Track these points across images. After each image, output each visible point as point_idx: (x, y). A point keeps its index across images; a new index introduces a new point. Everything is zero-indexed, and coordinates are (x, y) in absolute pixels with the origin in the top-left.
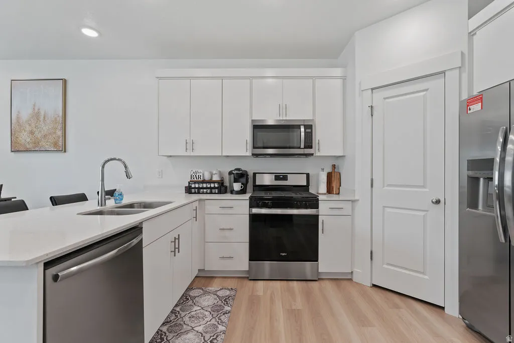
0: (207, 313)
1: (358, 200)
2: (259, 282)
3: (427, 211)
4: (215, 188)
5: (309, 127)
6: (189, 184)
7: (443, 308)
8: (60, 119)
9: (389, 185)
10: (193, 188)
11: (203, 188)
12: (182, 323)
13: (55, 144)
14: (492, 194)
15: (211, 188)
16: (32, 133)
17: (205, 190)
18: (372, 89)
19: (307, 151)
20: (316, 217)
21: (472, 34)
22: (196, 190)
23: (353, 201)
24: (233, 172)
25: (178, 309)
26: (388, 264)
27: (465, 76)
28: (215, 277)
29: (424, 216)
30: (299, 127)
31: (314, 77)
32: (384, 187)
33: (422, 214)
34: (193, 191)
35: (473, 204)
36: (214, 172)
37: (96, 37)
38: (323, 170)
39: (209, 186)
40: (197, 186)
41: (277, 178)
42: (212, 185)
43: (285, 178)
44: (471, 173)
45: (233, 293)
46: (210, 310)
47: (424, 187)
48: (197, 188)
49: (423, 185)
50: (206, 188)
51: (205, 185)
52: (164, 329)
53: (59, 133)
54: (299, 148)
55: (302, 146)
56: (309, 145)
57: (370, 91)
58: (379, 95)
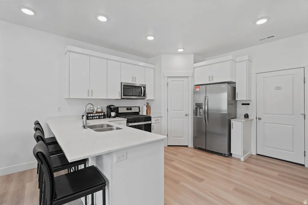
3: (184, 118)
5: (144, 87)
7: (187, 146)
9: (173, 111)
10: (89, 116)
14: (201, 112)
15: (99, 116)
17: (96, 117)
19: (144, 97)
20: (150, 124)
21: (194, 68)
23: (161, 117)
24: (111, 107)
26: (173, 137)
27: (193, 79)
30: (141, 87)
34: (89, 118)
35: (196, 115)
36: (98, 107)
41: (127, 109)
42: (100, 114)
43: (131, 109)
44: (196, 107)
48: (91, 116)
49: (183, 110)
51: (96, 115)
54: (141, 96)
55: (142, 96)
56: (144, 95)
57: (167, 78)
58: (170, 79)
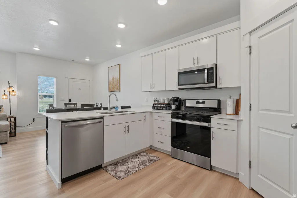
0: (138, 162)
1: (242, 120)
2: (175, 159)
3: (293, 135)
4: (164, 107)
5: (211, 69)
6: (153, 104)
8: (118, 80)
9: (262, 110)
11: (159, 107)
12: (127, 162)
13: (117, 89)
15: (162, 107)
16: (113, 85)
18: (250, 33)
19: (211, 84)
22: (161, 108)
23: (238, 121)
24: (172, 99)
25: (131, 157)
26: (262, 175)
28: (158, 151)
29: (289, 139)
30: (204, 70)
31: (217, 34)
32: (258, 111)
33: (288, 137)
34: (155, 108)
36: (165, 99)
37: (120, 47)
38: (231, 97)
39: (161, 106)
40: (156, 106)
41: (198, 103)
42: (163, 106)
45: (157, 159)
46: (140, 162)
47: (289, 112)
49: (288, 110)
50: (160, 107)
51: (160, 106)
52: (120, 161)
53: (118, 84)
55: (206, 82)
56: (211, 81)
57: (248, 35)
58: (255, 36)
